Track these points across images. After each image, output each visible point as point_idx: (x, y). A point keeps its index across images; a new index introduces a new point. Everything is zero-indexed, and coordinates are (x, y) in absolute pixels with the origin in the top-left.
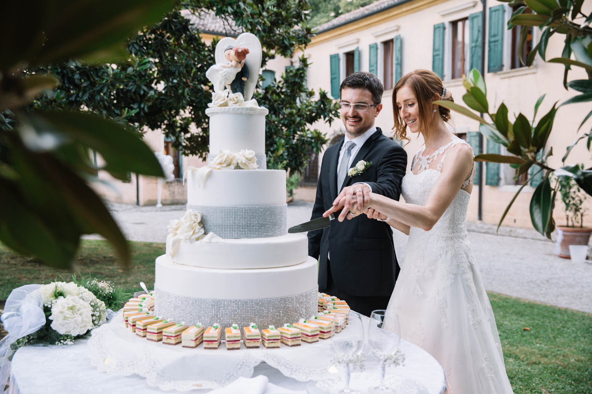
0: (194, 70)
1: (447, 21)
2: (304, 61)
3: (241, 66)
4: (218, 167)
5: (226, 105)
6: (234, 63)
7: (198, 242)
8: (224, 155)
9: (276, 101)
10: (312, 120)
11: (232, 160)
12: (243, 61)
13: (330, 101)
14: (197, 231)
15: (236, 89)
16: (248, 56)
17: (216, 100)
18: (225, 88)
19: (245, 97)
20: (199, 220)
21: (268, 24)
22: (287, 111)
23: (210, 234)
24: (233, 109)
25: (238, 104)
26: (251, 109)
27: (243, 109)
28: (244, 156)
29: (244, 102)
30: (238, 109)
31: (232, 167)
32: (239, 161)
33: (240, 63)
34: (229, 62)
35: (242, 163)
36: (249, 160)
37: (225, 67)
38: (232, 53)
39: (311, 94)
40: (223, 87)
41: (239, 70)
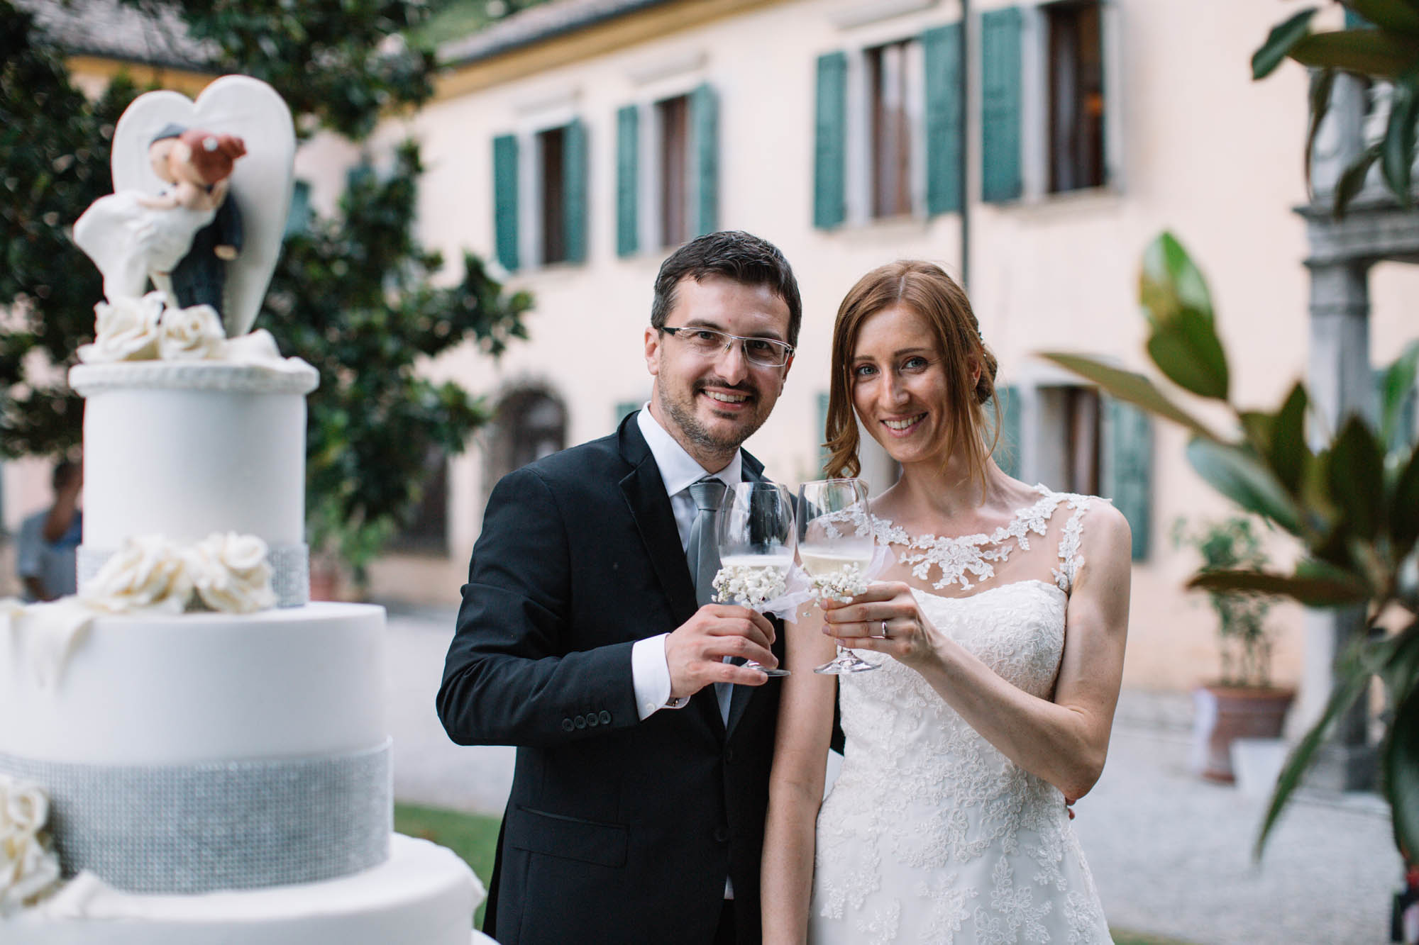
0: (44, 179)
1: (854, 43)
2: (410, 156)
3: (214, 202)
4: (119, 604)
5: (150, 353)
6: (185, 191)
7: (34, 916)
8: (140, 558)
9: (316, 284)
10: (434, 345)
11: (172, 577)
12: (222, 185)
13: (495, 287)
14: (29, 865)
15: (190, 291)
16: (240, 165)
17: (115, 335)
18: (150, 287)
19: (227, 321)
20: (39, 819)
21: (298, 34)
22: (355, 318)
23: (84, 881)
24: (181, 373)
25: (201, 352)
26: (253, 372)
27: (218, 371)
28: (222, 561)
29: (226, 344)
30: (201, 372)
31: (175, 603)
32: (203, 585)
33: (209, 189)
34: (167, 187)
35: (212, 590)
36: (244, 576)
37: (149, 206)
38: (181, 152)
39: (433, 263)
40: (140, 283)
41: (207, 216)
